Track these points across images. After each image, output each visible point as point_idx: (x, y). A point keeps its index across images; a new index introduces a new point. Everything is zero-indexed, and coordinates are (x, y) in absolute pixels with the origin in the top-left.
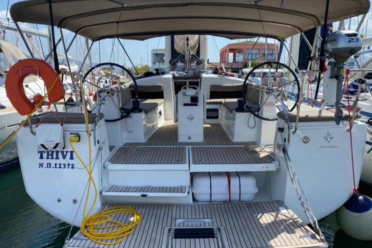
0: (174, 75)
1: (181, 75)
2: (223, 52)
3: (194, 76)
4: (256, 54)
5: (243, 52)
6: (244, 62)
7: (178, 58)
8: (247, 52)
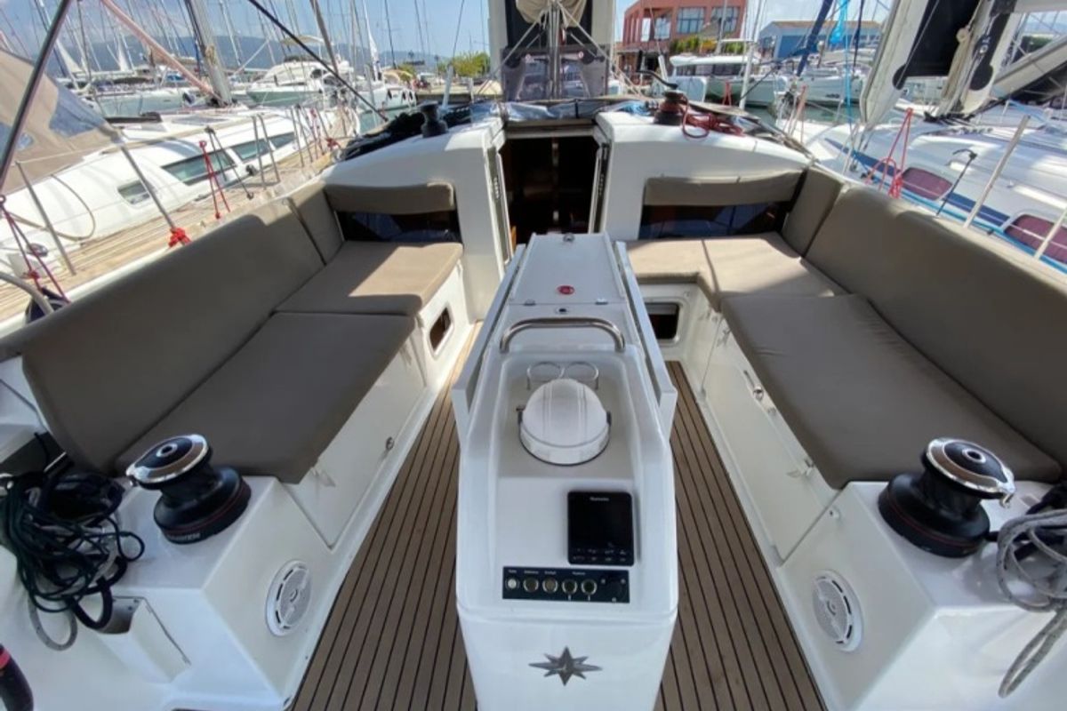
0: (504, 117)
1: (531, 115)
2: (631, 17)
3: (577, 116)
4: (698, 20)
5: (671, 16)
6: (672, 40)
7: (523, 44)
8: (680, 16)
